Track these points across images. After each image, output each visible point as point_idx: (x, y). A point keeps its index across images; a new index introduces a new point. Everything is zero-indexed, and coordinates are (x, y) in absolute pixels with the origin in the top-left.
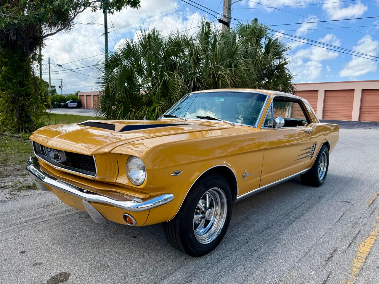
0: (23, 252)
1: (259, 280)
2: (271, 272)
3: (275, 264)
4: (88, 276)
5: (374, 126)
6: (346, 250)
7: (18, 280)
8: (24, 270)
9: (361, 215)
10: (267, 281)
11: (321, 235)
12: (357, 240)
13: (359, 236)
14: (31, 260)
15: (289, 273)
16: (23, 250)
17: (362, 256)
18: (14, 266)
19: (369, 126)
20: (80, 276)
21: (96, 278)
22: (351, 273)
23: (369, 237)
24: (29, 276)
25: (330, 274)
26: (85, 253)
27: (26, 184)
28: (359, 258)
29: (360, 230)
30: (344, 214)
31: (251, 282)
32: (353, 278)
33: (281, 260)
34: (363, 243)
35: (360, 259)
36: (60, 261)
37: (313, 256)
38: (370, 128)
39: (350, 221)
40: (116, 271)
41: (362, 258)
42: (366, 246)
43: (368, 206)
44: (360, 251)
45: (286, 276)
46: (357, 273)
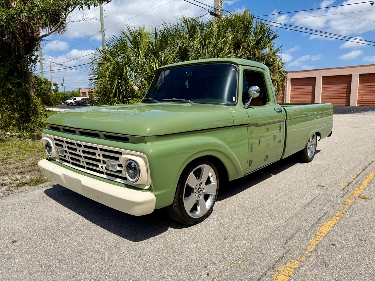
0: (14, 242)
1: (221, 258)
2: (234, 252)
3: (239, 244)
4: (69, 260)
5: (371, 110)
6: (308, 230)
7: (8, 265)
8: (14, 257)
9: (332, 198)
10: (228, 259)
11: (288, 218)
12: (321, 222)
13: (325, 217)
14: (20, 248)
15: (249, 252)
16: (15, 240)
17: (321, 235)
18: (5, 254)
19: (366, 110)
20: (62, 260)
21: (76, 262)
22: (306, 251)
23: (333, 218)
24: (18, 262)
25: (287, 251)
26: (69, 241)
27: (24, 180)
28: (318, 236)
29: (326, 212)
30: (315, 197)
31: (213, 261)
32: (307, 254)
33: (245, 241)
34: (326, 223)
35: (319, 238)
36: (46, 248)
37: (276, 236)
38: (367, 112)
39: (319, 204)
40: (94, 255)
41: (320, 236)
42: (328, 226)
43: (341, 189)
44: (321, 231)
45: (246, 255)
46: (312, 250)
